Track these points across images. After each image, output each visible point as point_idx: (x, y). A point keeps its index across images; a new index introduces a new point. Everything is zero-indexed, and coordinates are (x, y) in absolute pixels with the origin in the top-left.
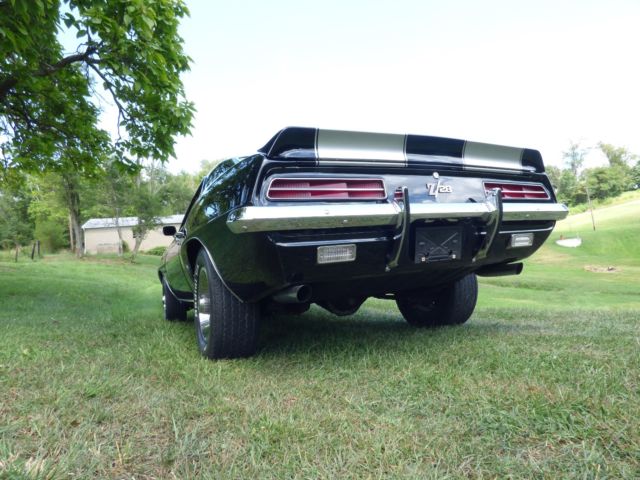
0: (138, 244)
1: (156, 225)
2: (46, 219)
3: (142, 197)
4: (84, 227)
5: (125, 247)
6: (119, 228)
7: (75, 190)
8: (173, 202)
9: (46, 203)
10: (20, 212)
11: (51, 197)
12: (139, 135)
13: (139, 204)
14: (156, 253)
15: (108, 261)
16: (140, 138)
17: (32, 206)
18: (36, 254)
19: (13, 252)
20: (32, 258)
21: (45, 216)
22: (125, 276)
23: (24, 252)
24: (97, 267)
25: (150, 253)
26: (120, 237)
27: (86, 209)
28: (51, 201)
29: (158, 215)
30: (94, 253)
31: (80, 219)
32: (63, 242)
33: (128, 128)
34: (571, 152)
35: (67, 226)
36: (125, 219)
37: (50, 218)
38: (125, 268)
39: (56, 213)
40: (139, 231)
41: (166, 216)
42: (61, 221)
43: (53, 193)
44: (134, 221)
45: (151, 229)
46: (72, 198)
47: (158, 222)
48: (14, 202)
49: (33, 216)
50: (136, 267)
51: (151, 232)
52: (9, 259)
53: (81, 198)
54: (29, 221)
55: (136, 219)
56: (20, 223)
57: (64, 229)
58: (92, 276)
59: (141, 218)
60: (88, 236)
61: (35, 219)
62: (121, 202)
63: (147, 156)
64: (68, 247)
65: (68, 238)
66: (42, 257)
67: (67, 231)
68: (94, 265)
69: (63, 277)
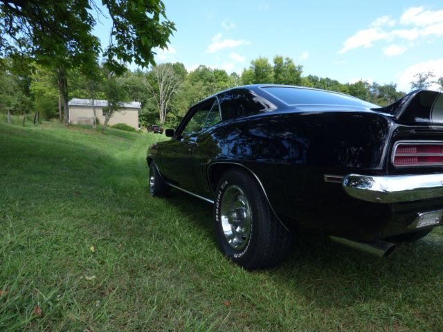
0: (107, 120)
1: (120, 108)
2: (42, 95)
3: (111, 87)
4: (70, 103)
5: (97, 121)
6: (95, 108)
7: (64, 77)
8: (130, 91)
9: (42, 84)
10: (23, 88)
11: (46, 80)
12: (125, 43)
13: (109, 92)
14: (118, 128)
15: (86, 130)
16: (125, 47)
17: (32, 85)
18: (37, 120)
19: (21, 117)
20: (34, 123)
21: (41, 93)
22: (99, 143)
23: (29, 119)
24: (79, 134)
25: (114, 127)
26: (95, 114)
27: (72, 91)
28: (46, 82)
29: (122, 101)
30: (75, 123)
31: (67, 98)
32: (54, 112)
33: (117, 38)
34: (419, 84)
35: (57, 102)
36: (98, 101)
37: (45, 95)
38: (98, 137)
39: (50, 91)
40: (107, 111)
41: (127, 102)
42: (52, 98)
43: (47, 77)
44: (104, 103)
45: (116, 110)
46: (62, 83)
47: (121, 106)
48: (19, 80)
49: (32, 92)
50: (105, 137)
51: (116, 112)
52: (19, 122)
53: (69, 84)
54: (29, 95)
55: (106, 102)
56: (24, 96)
57: (54, 104)
58: (77, 142)
59: (109, 102)
60: (71, 111)
61: (34, 94)
62: (96, 89)
63: (130, 61)
64: (57, 116)
65: (58, 111)
66: (41, 123)
67: (57, 105)
68: (77, 132)
69: (60, 141)
